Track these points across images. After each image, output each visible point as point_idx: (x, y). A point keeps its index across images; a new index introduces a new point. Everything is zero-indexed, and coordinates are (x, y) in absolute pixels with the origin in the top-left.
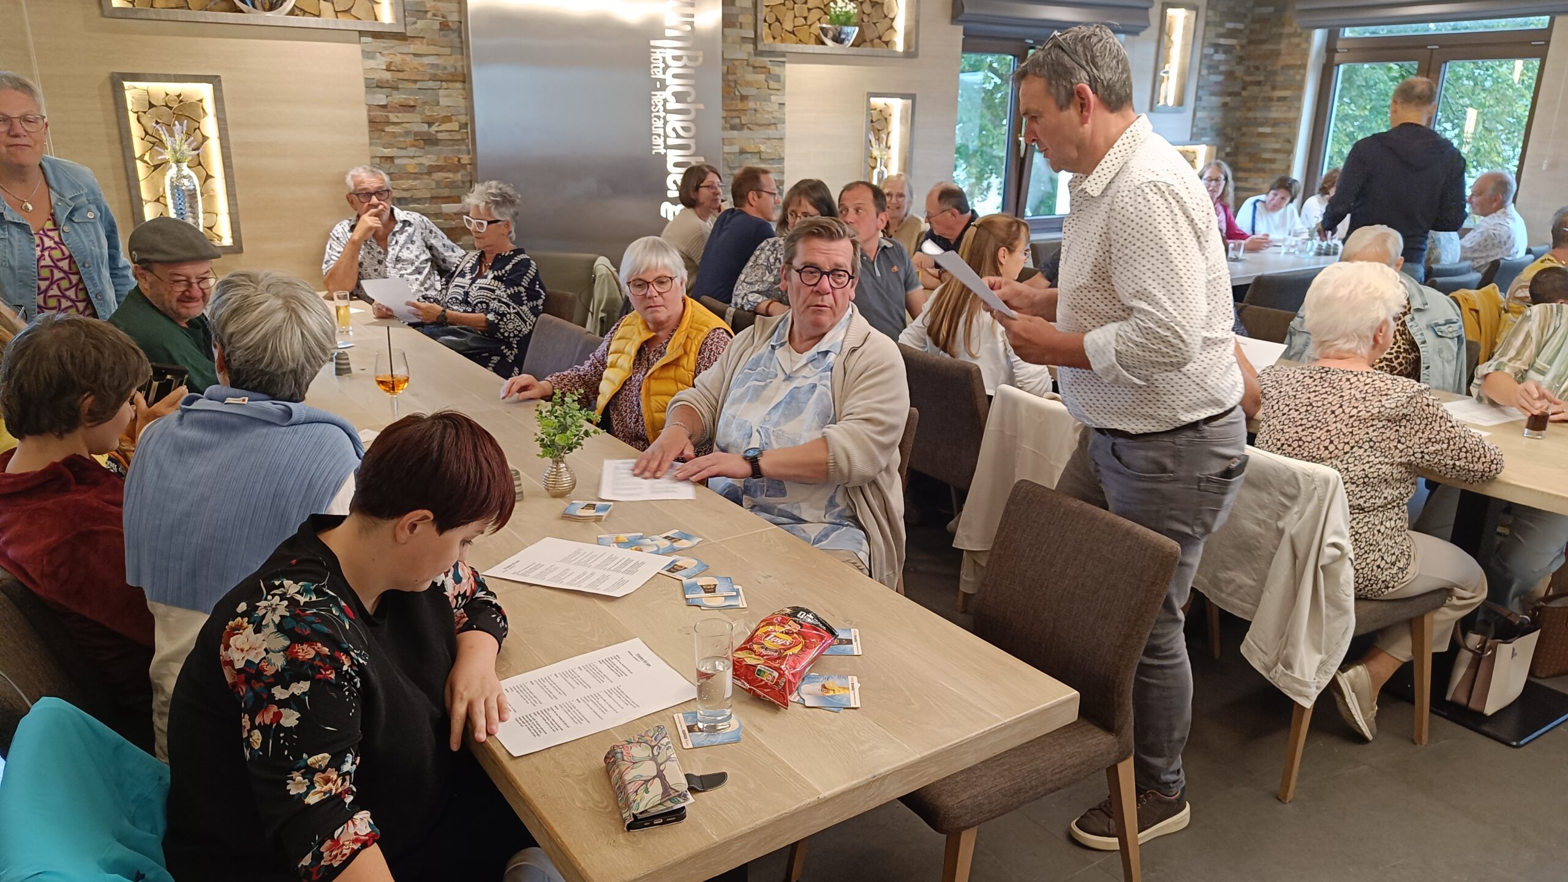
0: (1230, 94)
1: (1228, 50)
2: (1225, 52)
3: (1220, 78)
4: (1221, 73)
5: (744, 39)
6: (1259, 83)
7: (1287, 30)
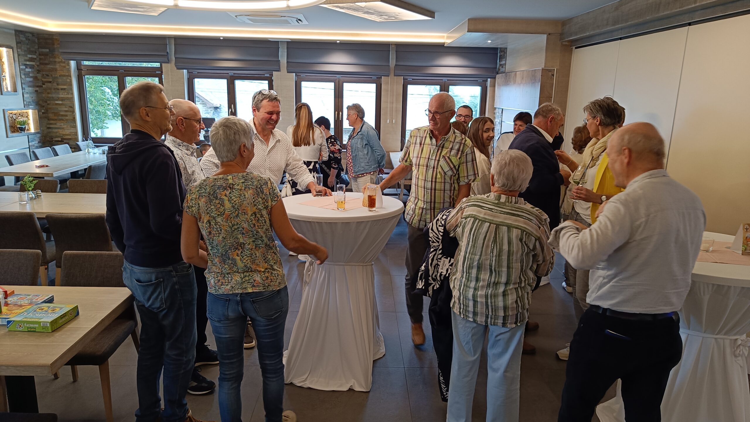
0: (37, 87)
2: (30, 68)
3: (31, 79)
4: (31, 77)
6: (50, 82)
7: (57, 60)
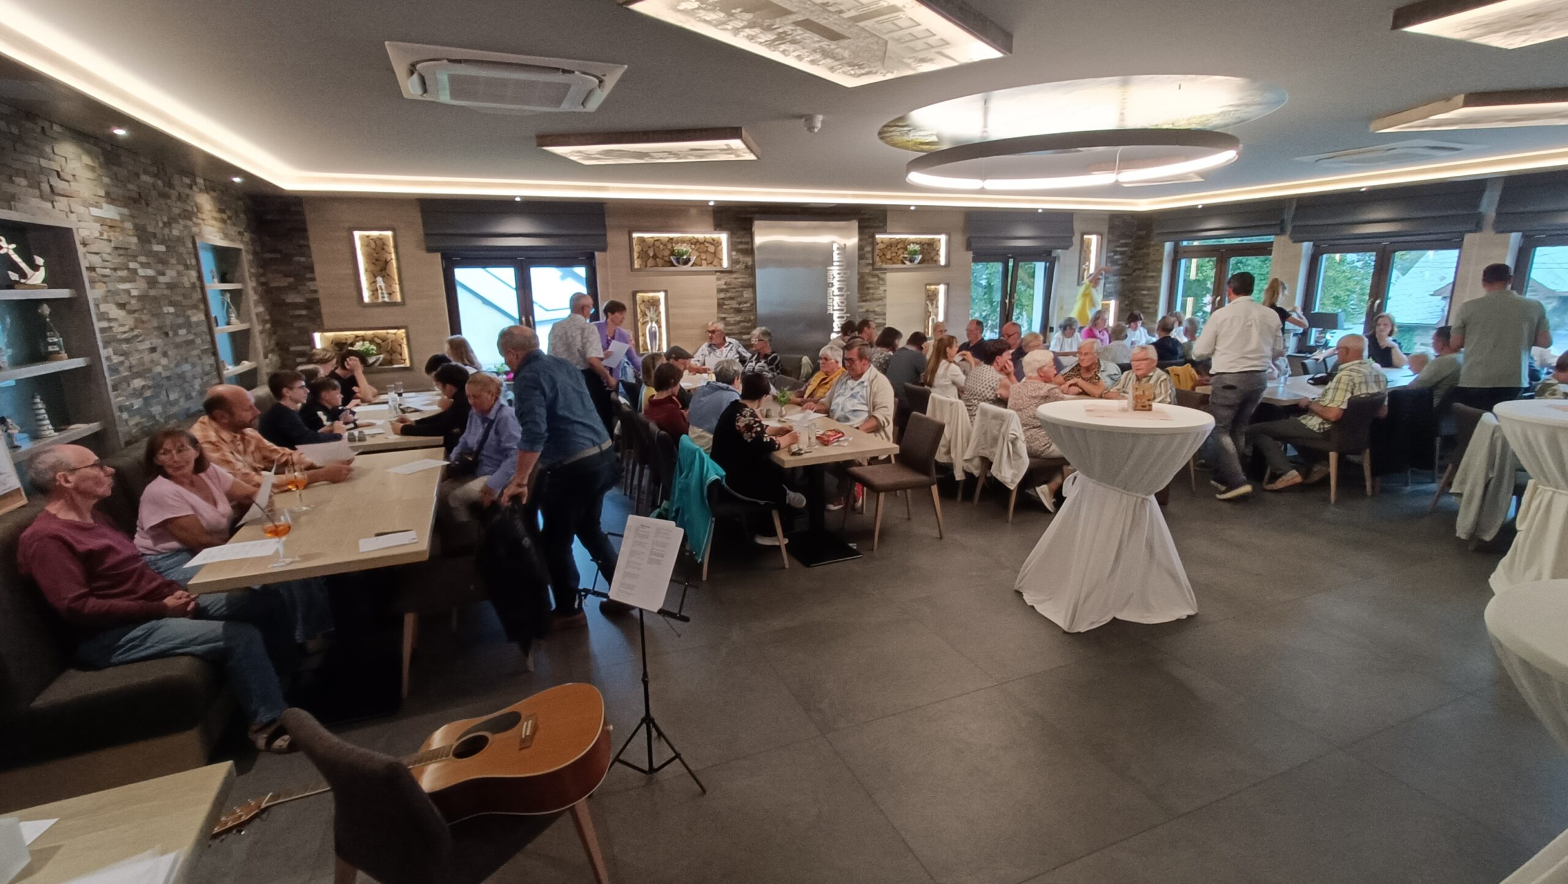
0: (1125, 275)
1: (1122, 253)
4: (1119, 265)
5: (868, 264)
6: (1140, 269)
7: (1152, 243)
